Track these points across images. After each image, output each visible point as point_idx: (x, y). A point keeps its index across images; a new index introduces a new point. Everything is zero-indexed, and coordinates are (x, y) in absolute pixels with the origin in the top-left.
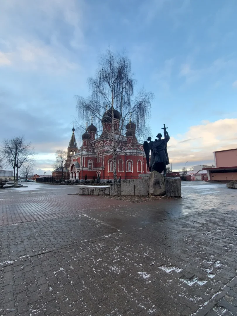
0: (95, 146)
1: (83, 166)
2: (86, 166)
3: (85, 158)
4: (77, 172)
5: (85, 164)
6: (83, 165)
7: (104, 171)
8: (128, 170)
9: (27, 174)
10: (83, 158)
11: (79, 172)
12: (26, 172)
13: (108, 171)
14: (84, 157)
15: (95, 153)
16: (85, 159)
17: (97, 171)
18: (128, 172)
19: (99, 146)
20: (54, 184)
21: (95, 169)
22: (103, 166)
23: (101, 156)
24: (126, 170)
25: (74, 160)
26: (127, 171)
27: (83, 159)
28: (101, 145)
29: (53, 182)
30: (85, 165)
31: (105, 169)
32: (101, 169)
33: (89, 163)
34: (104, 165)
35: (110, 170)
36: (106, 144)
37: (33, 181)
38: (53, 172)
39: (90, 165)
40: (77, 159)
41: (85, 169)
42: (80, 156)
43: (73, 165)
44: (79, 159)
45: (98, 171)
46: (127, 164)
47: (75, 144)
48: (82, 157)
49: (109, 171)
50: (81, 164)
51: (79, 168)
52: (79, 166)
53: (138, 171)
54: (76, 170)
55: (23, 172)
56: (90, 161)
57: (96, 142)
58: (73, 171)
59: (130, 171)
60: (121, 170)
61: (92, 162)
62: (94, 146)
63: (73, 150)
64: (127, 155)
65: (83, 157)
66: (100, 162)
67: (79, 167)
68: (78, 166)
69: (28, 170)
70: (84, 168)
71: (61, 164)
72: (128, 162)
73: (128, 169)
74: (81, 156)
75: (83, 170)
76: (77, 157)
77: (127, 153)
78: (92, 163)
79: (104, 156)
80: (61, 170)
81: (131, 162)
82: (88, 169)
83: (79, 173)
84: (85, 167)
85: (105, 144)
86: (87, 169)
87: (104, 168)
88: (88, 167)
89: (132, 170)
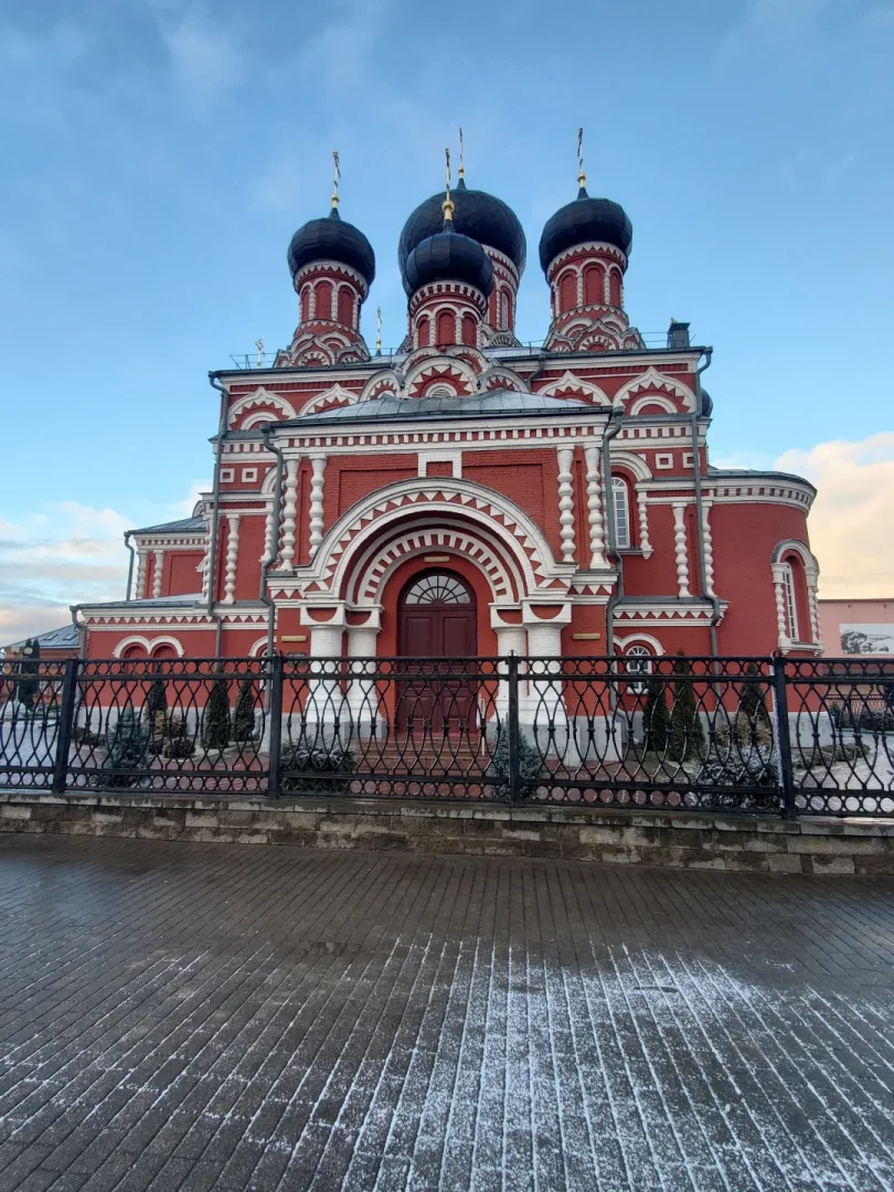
22: (709, 592)
28: (643, 402)
31: (724, 615)
79: (712, 506)
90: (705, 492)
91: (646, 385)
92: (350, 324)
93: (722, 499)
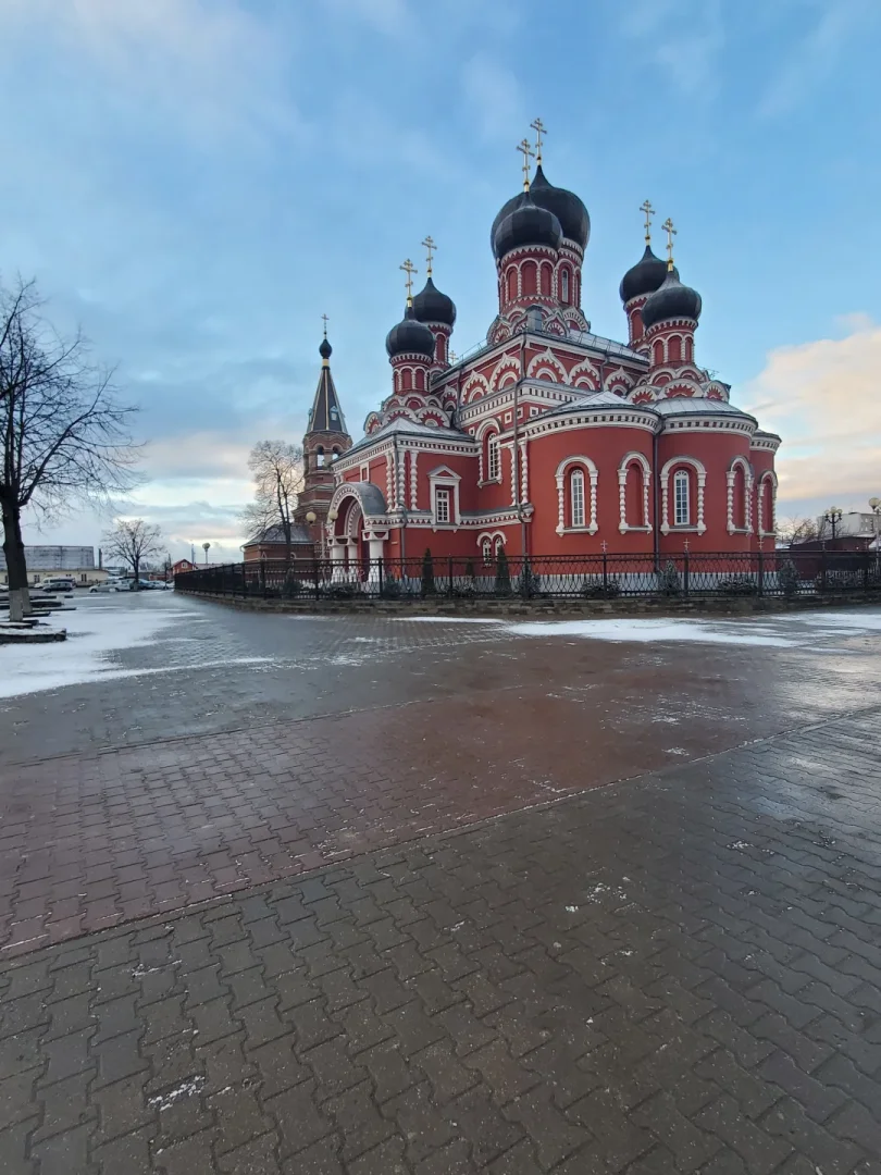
0: (464, 392)
1: (408, 503)
2: (424, 505)
3: (414, 458)
4: (372, 536)
5: (414, 492)
6: (408, 496)
7: (528, 527)
8: (671, 523)
9: (138, 557)
10: (402, 456)
11: (386, 537)
12: (130, 546)
13: (560, 529)
14: (408, 454)
15: (464, 430)
16: (414, 464)
17: (479, 532)
18: (670, 533)
19: (493, 384)
20: (253, 609)
21: (470, 519)
22: (525, 501)
23: (510, 445)
24: (661, 522)
25: (352, 476)
26: (665, 528)
27: (402, 463)
28: (505, 377)
29: (245, 595)
30: (414, 500)
31: (532, 515)
32: (508, 517)
33: (438, 487)
34: (529, 497)
35: (568, 523)
36: (536, 369)
37: (164, 588)
38: (248, 548)
39: (442, 500)
40: (367, 465)
41: (418, 520)
42: (388, 445)
43: (349, 501)
44: (377, 465)
45: (491, 530)
46: (664, 485)
47: (334, 417)
48: (397, 453)
49: (561, 525)
50: (393, 490)
51: (382, 517)
52: (386, 506)
53: (732, 527)
54: (368, 528)
55: (117, 548)
56: (444, 474)
57: (468, 368)
58: (348, 535)
59: (684, 525)
60: (636, 517)
61: (454, 481)
62: (455, 393)
63: (328, 443)
64: (669, 430)
65: (403, 449)
66: (499, 477)
67: (383, 509)
68: (375, 504)
69: (138, 540)
70: (411, 512)
71: (281, 511)
72: (673, 471)
73: (671, 515)
74: (392, 449)
75: (409, 526)
76: (365, 456)
77: (669, 416)
78: (451, 489)
79: (529, 443)
80: (282, 539)
81: (691, 471)
82: (433, 522)
83: (386, 544)
84: (414, 508)
85: (530, 370)
86: (426, 517)
87: (528, 511)
88: (433, 509)
89: (694, 522)
90: (522, 435)
91: (503, 367)
92: (443, 360)
93: (533, 437)
